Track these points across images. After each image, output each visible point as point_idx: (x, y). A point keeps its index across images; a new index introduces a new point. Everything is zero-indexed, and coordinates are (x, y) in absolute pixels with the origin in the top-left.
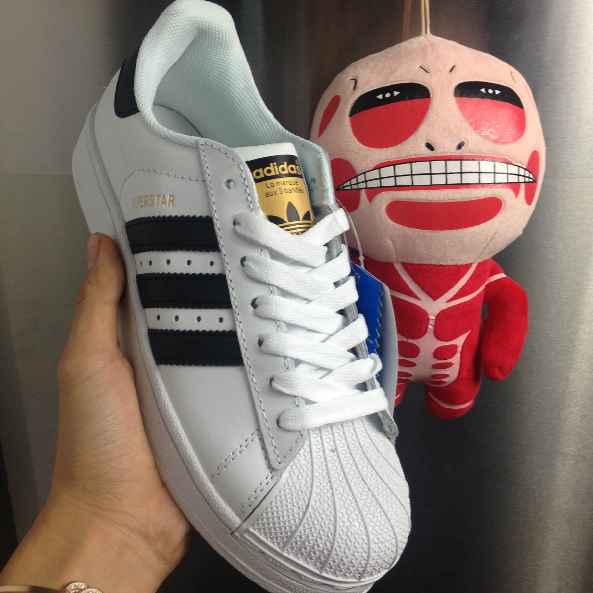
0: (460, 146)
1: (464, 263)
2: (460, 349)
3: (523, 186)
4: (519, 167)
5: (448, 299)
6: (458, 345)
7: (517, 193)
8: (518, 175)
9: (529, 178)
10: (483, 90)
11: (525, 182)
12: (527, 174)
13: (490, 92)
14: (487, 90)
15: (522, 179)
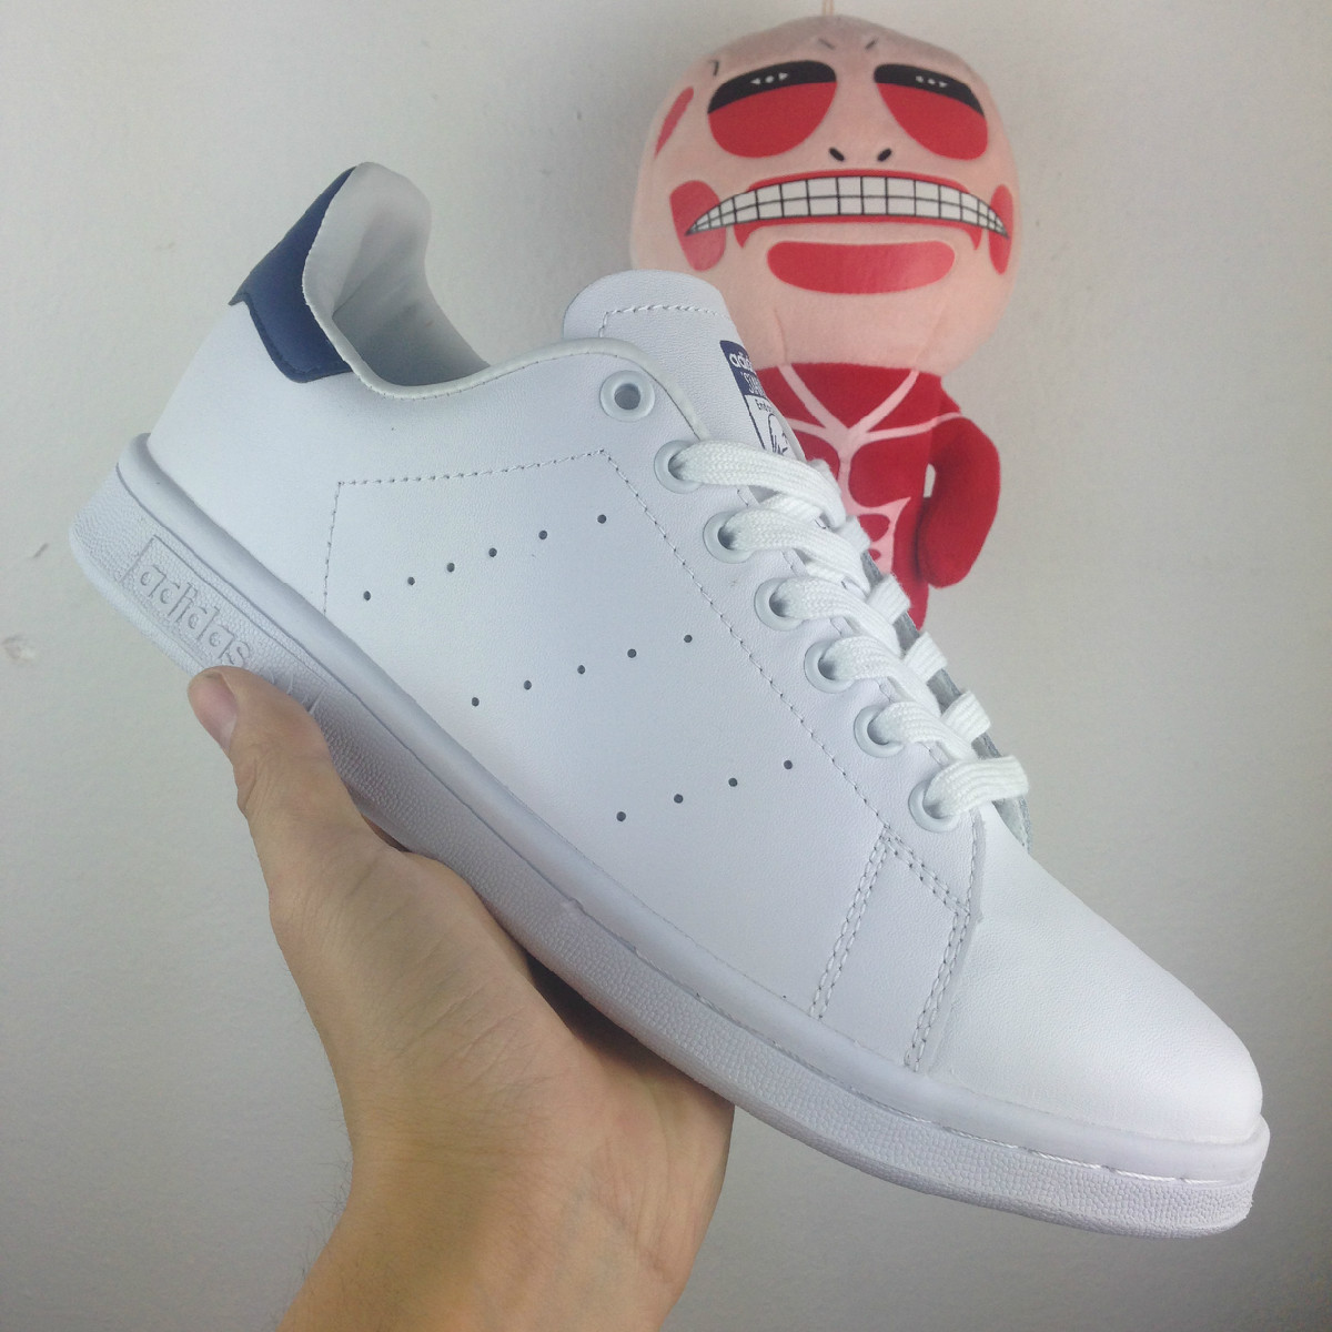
0: (885, 155)
1: (898, 366)
2: (892, 527)
3: (985, 236)
4: (979, 200)
5: (870, 427)
7: (976, 242)
8: (978, 213)
9: (995, 222)
10: (920, 79)
11: (988, 228)
12: (992, 216)
13: (931, 82)
14: (926, 79)
15: (983, 222)
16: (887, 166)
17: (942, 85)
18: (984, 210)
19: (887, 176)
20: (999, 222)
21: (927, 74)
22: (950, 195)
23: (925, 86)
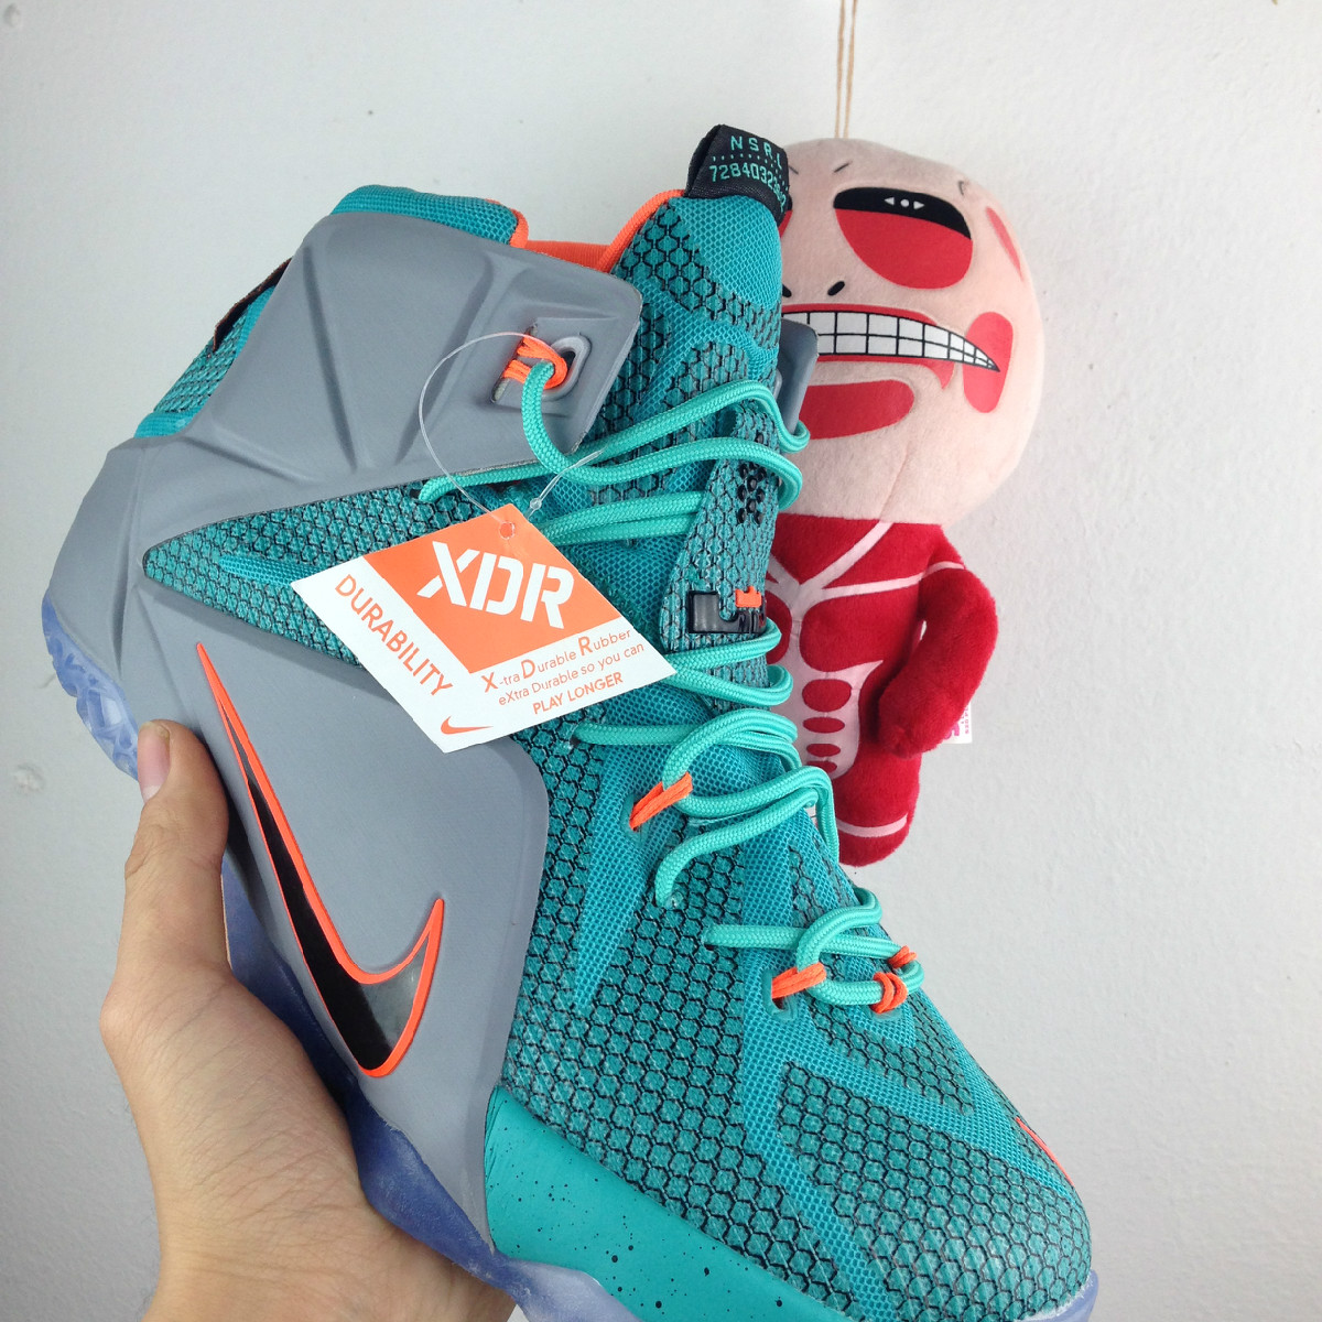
0: (836, 289)
1: (857, 516)
2: (855, 694)
3: (959, 370)
4: (950, 333)
5: (826, 584)
6: (853, 686)
7: (945, 381)
8: (949, 348)
9: (974, 357)
10: (891, 201)
11: (963, 361)
12: (969, 349)
13: (905, 203)
14: (898, 202)
15: (955, 356)
16: (840, 299)
17: (917, 205)
18: (957, 342)
19: (836, 310)
20: (979, 354)
21: (900, 195)
22: (911, 328)
23: (897, 209)
